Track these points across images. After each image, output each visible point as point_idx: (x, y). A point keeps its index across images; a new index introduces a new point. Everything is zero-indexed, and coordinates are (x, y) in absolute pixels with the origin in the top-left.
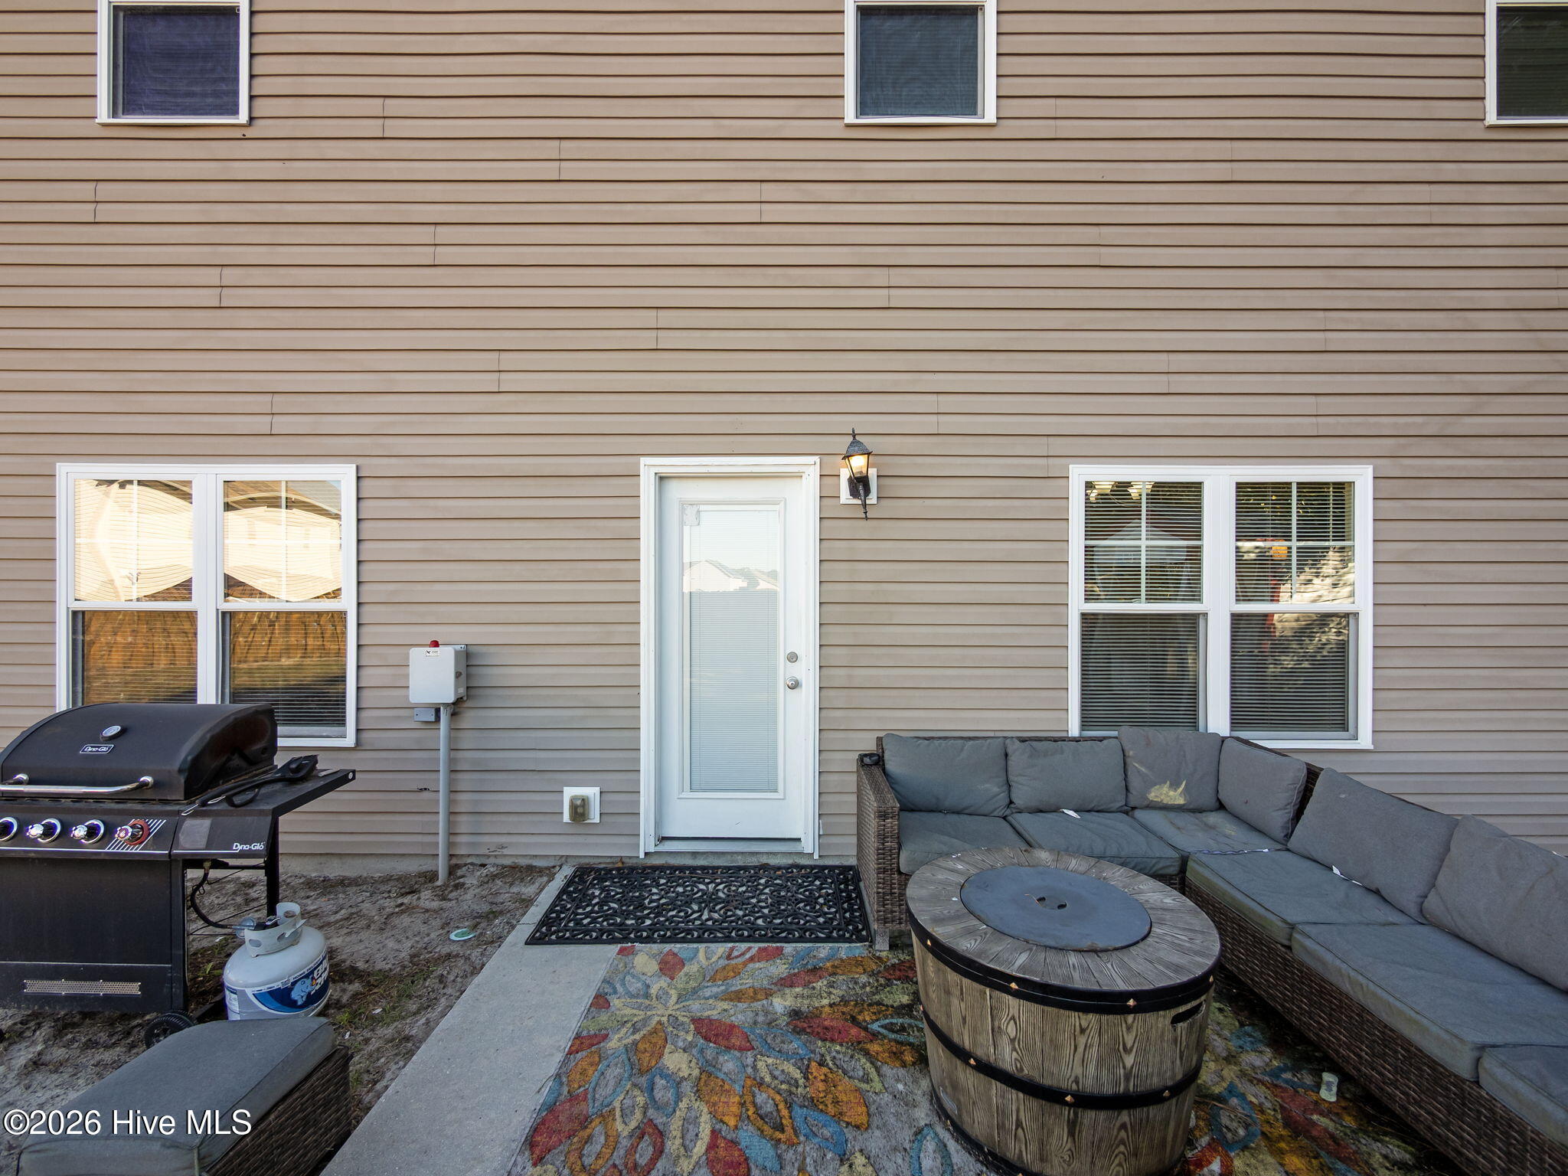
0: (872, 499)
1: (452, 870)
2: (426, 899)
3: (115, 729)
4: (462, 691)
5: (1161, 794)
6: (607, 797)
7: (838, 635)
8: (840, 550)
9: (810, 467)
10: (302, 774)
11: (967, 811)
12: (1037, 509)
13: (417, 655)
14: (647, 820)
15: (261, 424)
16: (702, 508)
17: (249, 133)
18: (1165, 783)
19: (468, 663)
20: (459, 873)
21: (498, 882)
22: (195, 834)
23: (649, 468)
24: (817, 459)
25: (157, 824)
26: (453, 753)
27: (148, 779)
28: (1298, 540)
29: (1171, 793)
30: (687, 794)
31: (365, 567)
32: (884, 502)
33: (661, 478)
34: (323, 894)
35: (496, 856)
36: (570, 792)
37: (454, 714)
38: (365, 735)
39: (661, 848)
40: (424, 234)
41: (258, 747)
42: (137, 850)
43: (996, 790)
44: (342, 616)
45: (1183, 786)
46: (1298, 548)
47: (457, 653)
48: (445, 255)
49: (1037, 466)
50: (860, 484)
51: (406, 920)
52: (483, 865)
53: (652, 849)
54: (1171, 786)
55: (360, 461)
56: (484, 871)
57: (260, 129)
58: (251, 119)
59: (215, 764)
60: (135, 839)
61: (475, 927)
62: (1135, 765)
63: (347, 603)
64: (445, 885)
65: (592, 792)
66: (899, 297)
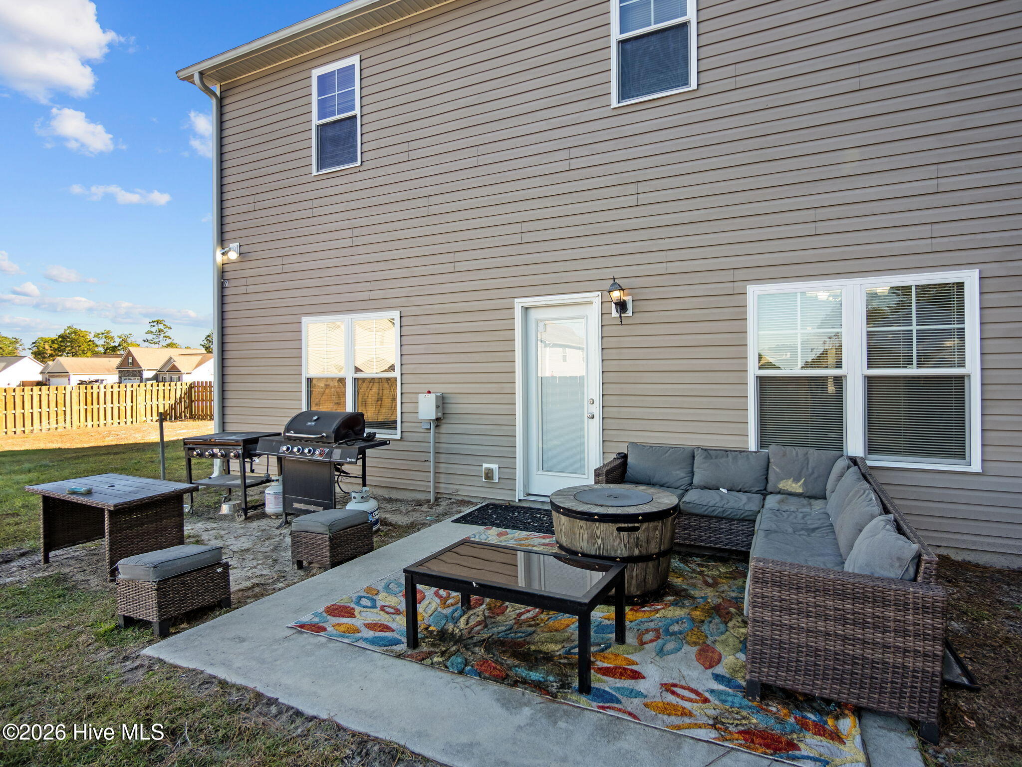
0: (629, 313)
1: (436, 499)
2: (425, 508)
3: (316, 418)
4: (440, 415)
5: (787, 485)
6: (502, 470)
7: (612, 389)
8: (612, 342)
9: (595, 298)
10: (371, 438)
11: (665, 485)
12: (727, 313)
13: (421, 397)
14: (519, 483)
15: (365, 295)
16: (547, 322)
17: (362, 169)
18: (790, 478)
19: (442, 402)
20: (440, 500)
21: (454, 505)
22: (337, 455)
23: (519, 304)
24: (599, 293)
25: (327, 450)
26: (437, 445)
27: (324, 434)
28: (917, 325)
29: (794, 485)
30: (541, 472)
31: (404, 357)
32: (636, 315)
33: (527, 309)
34: (388, 502)
35: (456, 495)
36: (485, 466)
37: (437, 426)
38: (404, 434)
39: (527, 498)
40: (423, 202)
41: (358, 428)
42: (321, 458)
43: (683, 475)
44: (395, 379)
45: (802, 481)
46: (917, 331)
47: (437, 396)
48: (433, 210)
49: (727, 288)
50: (622, 306)
51: (414, 513)
52: (450, 499)
53: (522, 498)
54: (794, 480)
55: (402, 309)
56: (450, 501)
57: (367, 165)
58: (362, 162)
59: (343, 432)
60: (321, 454)
61: (437, 517)
62: (774, 468)
63: (396, 374)
64: (433, 504)
65: (495, 467)
66: (644, 199)
